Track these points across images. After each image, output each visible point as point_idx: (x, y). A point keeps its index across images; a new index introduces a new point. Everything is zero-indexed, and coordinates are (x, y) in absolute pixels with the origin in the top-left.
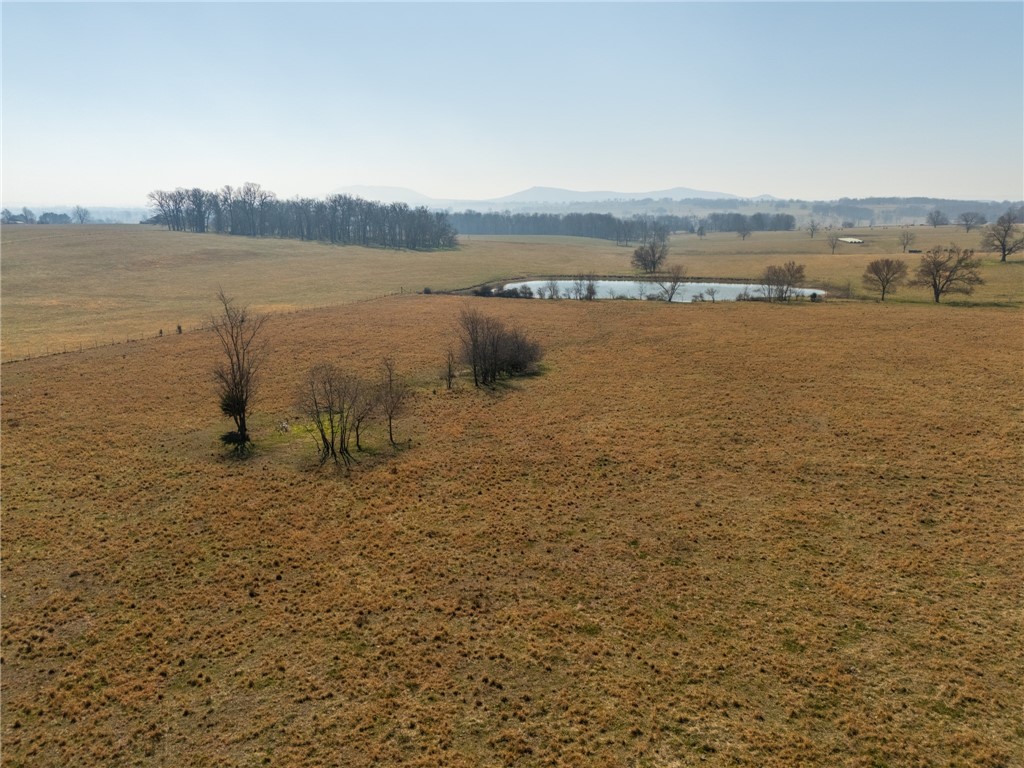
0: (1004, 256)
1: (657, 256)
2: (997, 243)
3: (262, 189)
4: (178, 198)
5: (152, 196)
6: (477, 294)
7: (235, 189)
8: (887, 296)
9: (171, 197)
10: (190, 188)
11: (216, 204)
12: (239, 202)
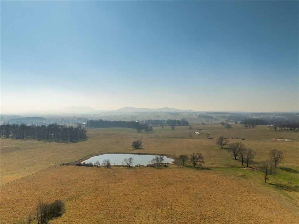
0: (222, 146)
1: (139, 144)
2: (220, 143)
6: (77, 165)
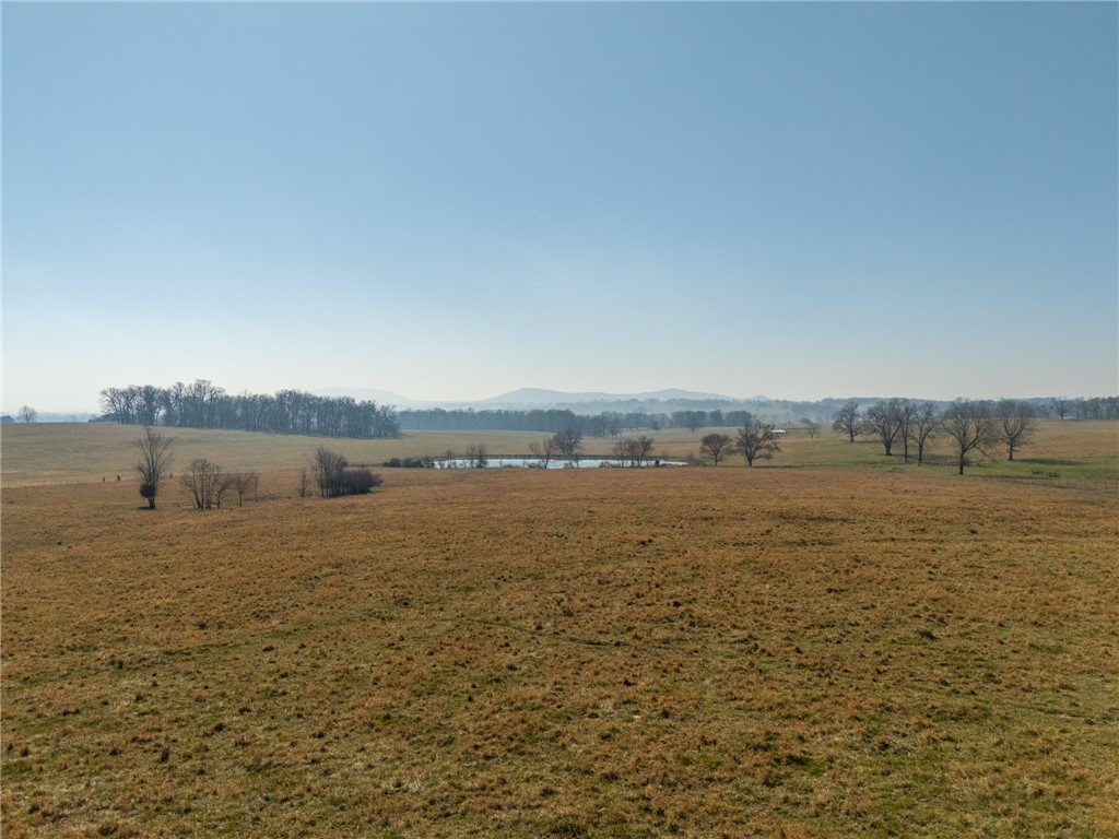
1: (573, 440)
3: (212, 385)
4: (130, 394)
5: (104, 393)
7: (186, 385)
8: (719, 463)
9: (123, 393)
10: (143, 385)
11: (167, 400)
12: (189, 397)
